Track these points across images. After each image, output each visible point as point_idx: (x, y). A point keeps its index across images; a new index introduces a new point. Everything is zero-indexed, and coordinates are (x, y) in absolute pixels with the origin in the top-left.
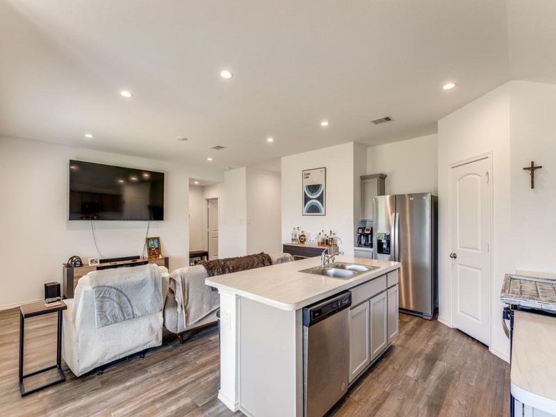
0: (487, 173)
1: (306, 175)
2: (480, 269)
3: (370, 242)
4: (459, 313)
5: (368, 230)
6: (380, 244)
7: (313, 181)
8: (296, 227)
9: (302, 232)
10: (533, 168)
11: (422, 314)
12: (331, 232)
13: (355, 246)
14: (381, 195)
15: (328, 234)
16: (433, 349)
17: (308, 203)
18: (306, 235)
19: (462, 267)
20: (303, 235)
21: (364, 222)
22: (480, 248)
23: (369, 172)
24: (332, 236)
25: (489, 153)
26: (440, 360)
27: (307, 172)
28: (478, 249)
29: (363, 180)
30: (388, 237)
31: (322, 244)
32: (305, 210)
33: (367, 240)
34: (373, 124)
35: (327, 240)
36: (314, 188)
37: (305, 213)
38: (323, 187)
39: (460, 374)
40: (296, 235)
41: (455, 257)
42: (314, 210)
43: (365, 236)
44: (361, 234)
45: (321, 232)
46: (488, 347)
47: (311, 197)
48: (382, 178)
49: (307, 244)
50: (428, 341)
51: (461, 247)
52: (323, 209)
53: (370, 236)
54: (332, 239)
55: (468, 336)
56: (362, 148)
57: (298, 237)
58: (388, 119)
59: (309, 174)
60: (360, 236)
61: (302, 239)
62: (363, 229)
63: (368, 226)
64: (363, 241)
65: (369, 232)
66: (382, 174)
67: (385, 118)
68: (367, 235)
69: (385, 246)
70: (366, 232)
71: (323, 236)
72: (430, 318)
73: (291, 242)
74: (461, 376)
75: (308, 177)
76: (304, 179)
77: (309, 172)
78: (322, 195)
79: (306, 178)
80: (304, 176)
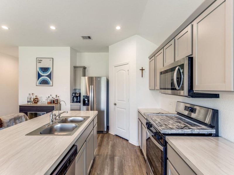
0: (128, 70)
1: (39, 61)
2: (125, 109)
3: (79, 100)
4: (117, 128)
5: (78, 94)
6: (84, 101)
7: (44, 65)
8: (31, 93)
9: (36, 96)
10: (142, 70)
11: (103, 131)
12: (56, 95)
13: (71, 103)
14: (84, 76)
15: (55, 97)
16: (111, 150)
17: (41, 78)
18: (39, 98)
19: (118, 109)
20: (36, 99)
21: (75, 90)
22: (125, 101)
23: (78, 65)
24: (57, 98)
25: (129, 62)
26: (116, 156)
27: (40, 59)
28: (124, 101)
29: (75, 68)
30: (88, 97)
31: (51, 103)
32: (38, 82)
33: (77, 99)
34: (82, 38)
35: (54, 101)
36: (45, 70)
37: (38, 84)
38: (51, 70)
39: (124, 160)
40: (31, 99)
41: (116, 105)
42: (45, 82)
43: (76, 97)
44: (74, 96)
45: (50, 96)
46: (128, 140)
47: (42, 74)
48: (85, 68)
49: (39, 104)
50: (108, 146)
51: (118, 100)
52: (51, 83)
53: (79, 97)
54: (57, 100)
55: (121, 137)
56: (75, 51)
57: (32, 100)
58: (89, 38)
59: (42, 60)
60: (74, 98)
61: (36, 100)
62: (75, 93)
63: (77, 92)
64: (75, 100)
65: (78, 95)
66: (84, 67)
67: (88, 37)
68: (77, 97)
69: (86, 102)
70: (77, 95)
71: (51, 98)
72: (106, 133)
73: (27, 103)
74: (125, 162)
75: (41, 62)
76: (37, 63)
77: (41, 59)
78: (50, 74)
79: (39, 62)
80: (37, 61)
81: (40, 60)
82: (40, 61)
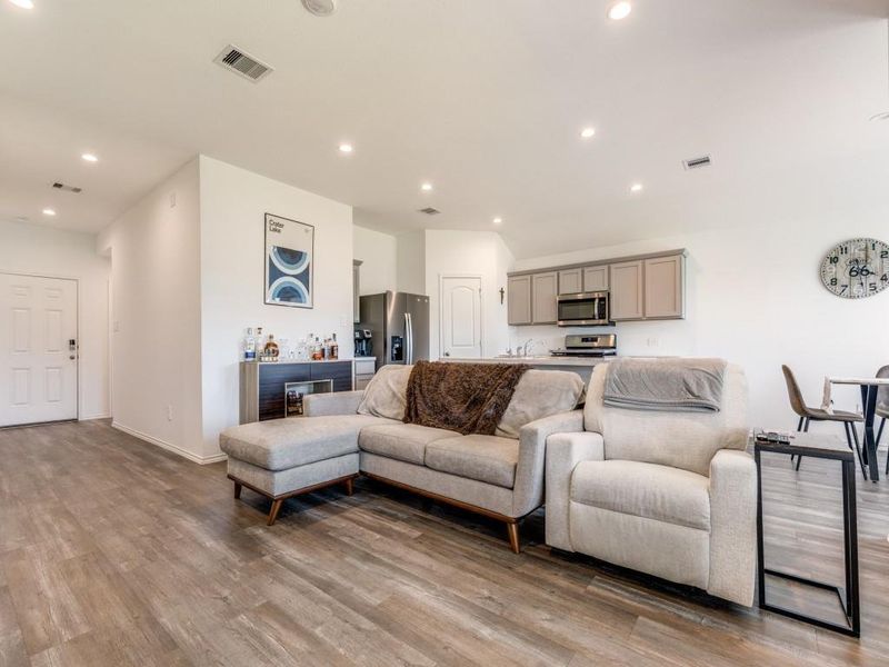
0: (480, 289)
1: (272, 224)
9: (270, 337)
10: (502, 292)
12: (334, 335)
17: (280, 281)
18: (277, 343)
20: (270, 345)
24: (336, 343)
25: (481, 275)
27: (276, 220)
32: (270, 292)
36: (290, 256)
37: (269, 300)
38: (308, 259)
41: (448, 355)
47: (283, 269)
51: (454, 346)
52: (308, 298)
59: (282, 226)
70: (367, 336)
75: (279, 231)
76: (268, 229)
77: (281, 221)
78: (306, 271)
79: (275, 230)
80: (268, 224)
81: (277, 224)
82: (277, 228)
